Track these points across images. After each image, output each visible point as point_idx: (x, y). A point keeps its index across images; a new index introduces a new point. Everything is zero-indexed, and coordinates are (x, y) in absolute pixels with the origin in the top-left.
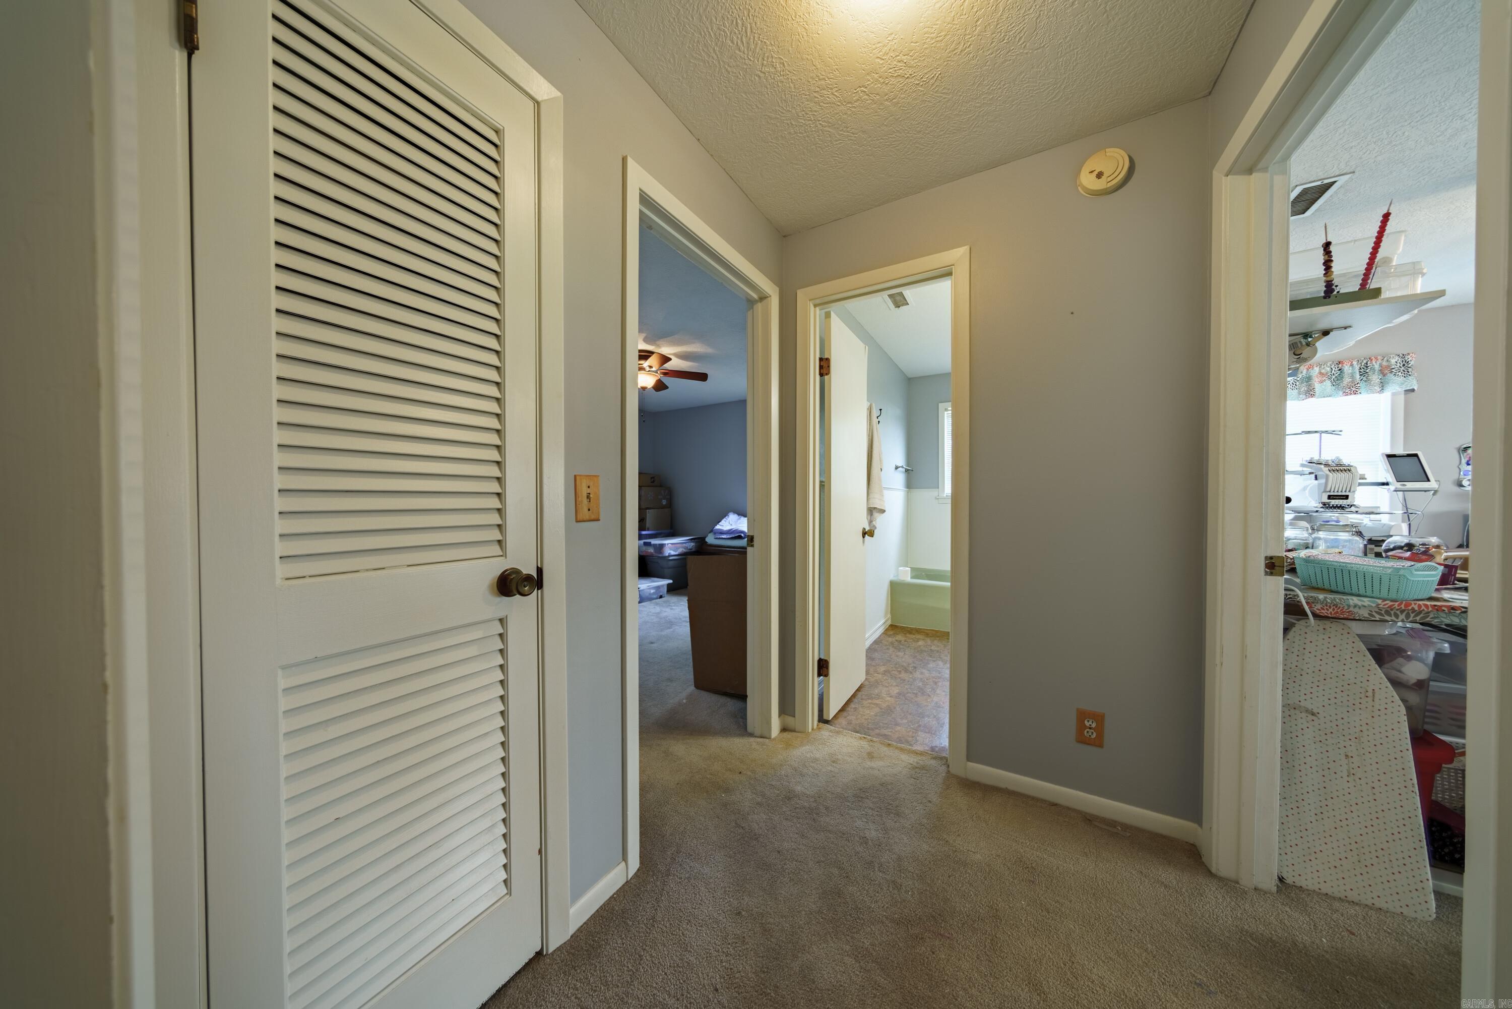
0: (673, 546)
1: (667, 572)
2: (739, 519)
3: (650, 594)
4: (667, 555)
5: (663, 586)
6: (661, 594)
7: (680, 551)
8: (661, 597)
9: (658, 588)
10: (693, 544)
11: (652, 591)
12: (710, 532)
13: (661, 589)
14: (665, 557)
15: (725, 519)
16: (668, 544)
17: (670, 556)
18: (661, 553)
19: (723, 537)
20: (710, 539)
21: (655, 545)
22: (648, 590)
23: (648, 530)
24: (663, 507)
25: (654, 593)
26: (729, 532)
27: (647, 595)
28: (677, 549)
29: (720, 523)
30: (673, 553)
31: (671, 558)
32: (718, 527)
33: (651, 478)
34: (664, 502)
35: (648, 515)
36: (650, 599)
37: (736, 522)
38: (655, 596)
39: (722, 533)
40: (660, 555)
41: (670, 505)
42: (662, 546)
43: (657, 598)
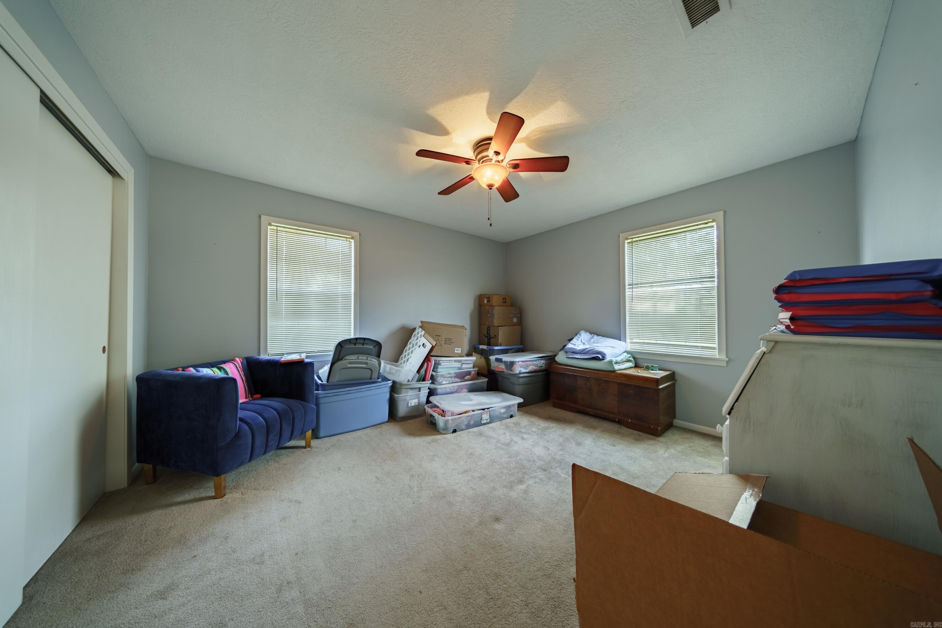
0: (524, 363)
1: (518, 388)
2: (592, 338)
3: (500, 413)
4: (518, 372)
5: (513, 405)
6: (512, 413)
7: (531, 368)
8: (511, 416)
9: (508, 407)
10: (543, 361)
11: (503, 411)
12: (561, 350)
13: (512, 408)
14: (515, 375)
15: (576, 338)
16: (518, 362)
17: (520, 373)
18: (511, 370)
19: (576, 357)
20: (561, 358)
21: (505, 363)
22: (499, 410)
23: (501, 345)
24: (514, 325)
25: (504, 413)
26: (582, 352)
27: (498, 414)
28: (528, 366)
29: (572, 342)
30: (523, 370)
31: (521, 375)
32: (570, 346)
33: (504, 298)
34: (515, 320)
35: (500, 332)
36: (500, 418)
37: (589, 341)
38: (505, 416)
39: (575, 352)
40: (511, 373)
41: (520, 322)
42: (512, 364)
43: (507, 418)
